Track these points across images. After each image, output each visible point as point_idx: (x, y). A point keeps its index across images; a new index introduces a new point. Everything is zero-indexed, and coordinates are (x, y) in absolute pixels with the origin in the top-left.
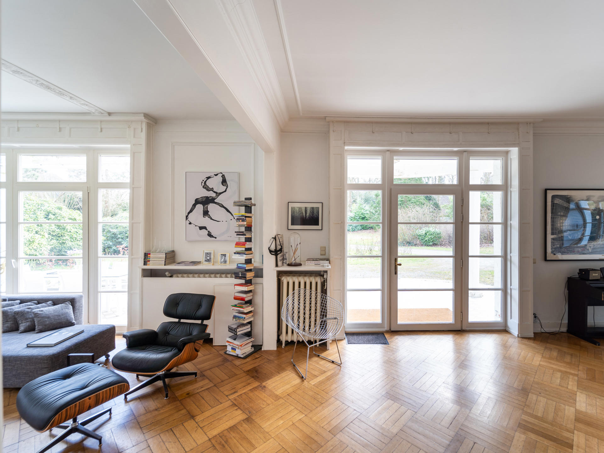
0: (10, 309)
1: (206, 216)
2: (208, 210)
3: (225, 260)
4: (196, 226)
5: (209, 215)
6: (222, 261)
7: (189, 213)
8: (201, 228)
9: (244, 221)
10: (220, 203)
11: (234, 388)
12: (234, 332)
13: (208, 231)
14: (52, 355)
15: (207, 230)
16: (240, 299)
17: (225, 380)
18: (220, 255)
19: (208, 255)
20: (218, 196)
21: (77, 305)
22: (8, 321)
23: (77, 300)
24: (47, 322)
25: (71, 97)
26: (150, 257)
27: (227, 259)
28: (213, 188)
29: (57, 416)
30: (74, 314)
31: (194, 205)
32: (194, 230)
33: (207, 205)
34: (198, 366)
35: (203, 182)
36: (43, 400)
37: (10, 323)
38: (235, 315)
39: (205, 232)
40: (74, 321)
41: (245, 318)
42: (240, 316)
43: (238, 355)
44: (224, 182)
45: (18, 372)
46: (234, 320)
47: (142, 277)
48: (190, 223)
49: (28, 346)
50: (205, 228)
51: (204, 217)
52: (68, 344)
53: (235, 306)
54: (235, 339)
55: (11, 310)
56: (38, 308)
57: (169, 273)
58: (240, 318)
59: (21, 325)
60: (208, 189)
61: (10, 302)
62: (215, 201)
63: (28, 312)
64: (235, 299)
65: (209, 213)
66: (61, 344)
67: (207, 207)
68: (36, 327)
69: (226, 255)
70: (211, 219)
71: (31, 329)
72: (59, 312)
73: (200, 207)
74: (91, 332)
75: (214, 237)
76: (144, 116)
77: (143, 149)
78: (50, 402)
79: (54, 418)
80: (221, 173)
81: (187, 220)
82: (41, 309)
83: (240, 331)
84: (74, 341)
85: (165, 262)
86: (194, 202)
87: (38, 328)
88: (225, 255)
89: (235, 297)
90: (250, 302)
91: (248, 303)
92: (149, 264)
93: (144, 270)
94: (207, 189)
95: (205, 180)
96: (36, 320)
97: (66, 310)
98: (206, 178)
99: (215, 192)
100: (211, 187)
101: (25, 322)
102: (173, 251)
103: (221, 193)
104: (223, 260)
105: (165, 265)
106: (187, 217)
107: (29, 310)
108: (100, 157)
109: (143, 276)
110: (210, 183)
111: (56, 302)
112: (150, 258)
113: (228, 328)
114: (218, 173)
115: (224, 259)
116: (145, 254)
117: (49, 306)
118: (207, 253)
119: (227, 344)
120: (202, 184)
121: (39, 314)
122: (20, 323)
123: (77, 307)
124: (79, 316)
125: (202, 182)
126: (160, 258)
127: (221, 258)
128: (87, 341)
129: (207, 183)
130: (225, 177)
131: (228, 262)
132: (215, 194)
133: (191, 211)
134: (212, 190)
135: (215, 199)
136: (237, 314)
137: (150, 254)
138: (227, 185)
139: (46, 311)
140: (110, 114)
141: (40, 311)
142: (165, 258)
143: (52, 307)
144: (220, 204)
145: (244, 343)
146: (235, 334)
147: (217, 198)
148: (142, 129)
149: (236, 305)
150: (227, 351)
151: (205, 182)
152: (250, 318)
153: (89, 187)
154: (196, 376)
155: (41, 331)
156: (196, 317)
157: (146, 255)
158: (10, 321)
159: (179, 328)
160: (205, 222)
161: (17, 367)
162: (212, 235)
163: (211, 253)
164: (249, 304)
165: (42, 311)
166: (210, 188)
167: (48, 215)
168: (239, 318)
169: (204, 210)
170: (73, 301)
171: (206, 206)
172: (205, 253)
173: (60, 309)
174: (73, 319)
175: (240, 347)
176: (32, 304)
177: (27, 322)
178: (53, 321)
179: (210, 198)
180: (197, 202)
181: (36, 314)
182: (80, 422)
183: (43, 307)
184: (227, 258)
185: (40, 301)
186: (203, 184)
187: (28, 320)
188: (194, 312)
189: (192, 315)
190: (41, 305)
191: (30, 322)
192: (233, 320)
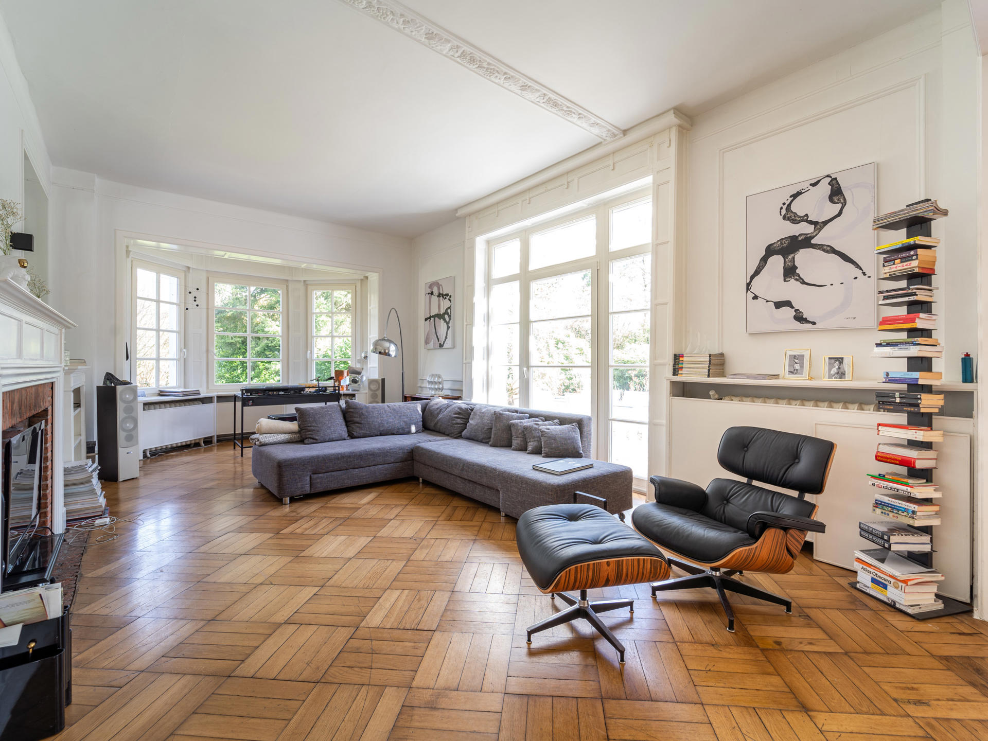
0: (520, 422)
1: (790, 277)
2: (794, 265)
3: (841, 370)
4: (767, 301)
5: (799, 276)
6: (832, 372)
7: (752, 278)
8: (778, 305)
9: (912, 260)
10: (825, 245)
11: (913, 689)
12: (881, 542)
13: (796, 311)
14: (558, 486)
15: (792, 307)
16: (897, 460)
17: (874, 653)
18: (827, 360)
19: (796, 361)
20: (820, 230)
21: (585, 429)
22: (518, 437)
23: (585, 422)
24: (554, 445)
25: (580, 114)
26: (683, 361)
27: (846, 370)
28: (807, 215)
29: (563, 573)
30: (581, 442)
31: (764, 260)
32: (764, 310)
33: (792, 255)
34: (787, 590)
35: (785, 207)
36: (546, 540)
37: (519, 439)
38: (879, 499)
39: (788, 312)
40: (581, 452)
41: (914, 512)
42: (898, 505)
43: (894, 602)
44: (836, 193)
45: (524, 499)
46: (878, 511)
47: (670, 396)
48: (755, 297)
49: (535, 468)
50: (788, 304)
51: (785, 281)
52: (575, 477)
53: (881, 477)
54: (882, 561)
55: (521, 424)
56: (545, 425)
57: (717, 392)
58: (898, 510)
59: (529, 443)
60: (796, 220)
61: (521, 415)
62: (813, 241)
63: (536, 429)
64: (879, 460)
65: (797, 271)
66: (567, 474)
67: (794, 258)
68: (543, 449)
69: (842, 359)
70: (804, 283)
71: (537, 452)
72: (566, 434)
73: (777, 263)
74: (601, 469)
75: (809, 322)
76: (674, 113)
77: (671, 175)
78: (554, 547)
79: (558, 575)
80: (828, 176)
81: (749, 292)
82: (548, 427)
83: (901, 544)
84: (582, 475)
85: (709, 371)
86: (764, 253)
87: (544, 451)
88: (840, 360)
89: (878, 454)
90: (926, 475)
91: (922, 478)
92: (682, 374)
93: (673, 383)
94: (793, 220)
95: (787, 203)
96: (543, 439)
97: (573, 433)
98: (791, 197)
99: (811, 222)
100: (802, 214)
101: (532, 441)
102: (722, 355)
103: (826, 223)
104: (834, 370)
105: (708, 376)
106: (748, 286)
107: (537, 426)
108: (611, 215)
109: (672, 395)
110: (799, 207)
111: (563, 421)
112: (683, 363)
113: (860, 527)
114: (819, 179)
115: (839, 368)
116: (675, 355)
117: (555, 425)
118: (795, 356)
119: (857, 566)
120: (780, 212)
121: (547, 433)
122: (528, 441)
123: (585, 434)
124: (586, 447)
125: (782, 208)
126: (701, 363)
127: (831, 366)
128: (598, 480)
129: (794, 208)
130: (837, 181)
131: (848, 376)
132: (813, 226)
133: (757, 273)
134: (805, 219)
135: (812, 238)
136: (886, 499)
137: (682, 356)
138: (845, 199)
139: (553, 429)
140: (625, 132)
141: (546, 429)
142: (708, 363)
143: (559, 427)
144: (825, 247)
145: (912, 577)
146: (884, 546)
147: (816, 235)
148: (670, 140)
149: (884, 476)
150: (858, 582)
151: (789, 205)
152: (929, 517)
153: (599, 262)
154: (789, 610)
155: (547, 456)
156: (785, 479)
157: (677, 358)
158: (520, 437)
159: (750, 495)
160: (791, 290)
161: (523, 492)
162: (806, 318)
163: (803, 356)
164: (925, 481)
165: (548, 429)
166: (800, 217)
167: (557, 344)
168: (893, 508)
169: (786, 266)
170: (580, 423)
171: (790, 257)
172: (790, 355)
173: (567, 431)
174: (580, 448)
175: (904, 585)
176: (540, 420)
177: (535, 441)
178: (560, 445)
179: (800, 239)
180: (770, 251)
181: (543, 432)
182: (590, 603)
183: (549, 425)
184: (846, 367)
185: (547, 418)
186: (784, 212)
187: (535, 439)
188: (782, 468)
189: (778, 475)
190: (549, 423)
191: (536, 442)
192: (874, 510)
